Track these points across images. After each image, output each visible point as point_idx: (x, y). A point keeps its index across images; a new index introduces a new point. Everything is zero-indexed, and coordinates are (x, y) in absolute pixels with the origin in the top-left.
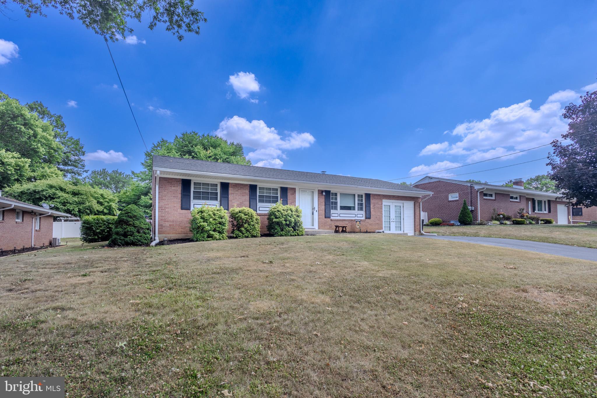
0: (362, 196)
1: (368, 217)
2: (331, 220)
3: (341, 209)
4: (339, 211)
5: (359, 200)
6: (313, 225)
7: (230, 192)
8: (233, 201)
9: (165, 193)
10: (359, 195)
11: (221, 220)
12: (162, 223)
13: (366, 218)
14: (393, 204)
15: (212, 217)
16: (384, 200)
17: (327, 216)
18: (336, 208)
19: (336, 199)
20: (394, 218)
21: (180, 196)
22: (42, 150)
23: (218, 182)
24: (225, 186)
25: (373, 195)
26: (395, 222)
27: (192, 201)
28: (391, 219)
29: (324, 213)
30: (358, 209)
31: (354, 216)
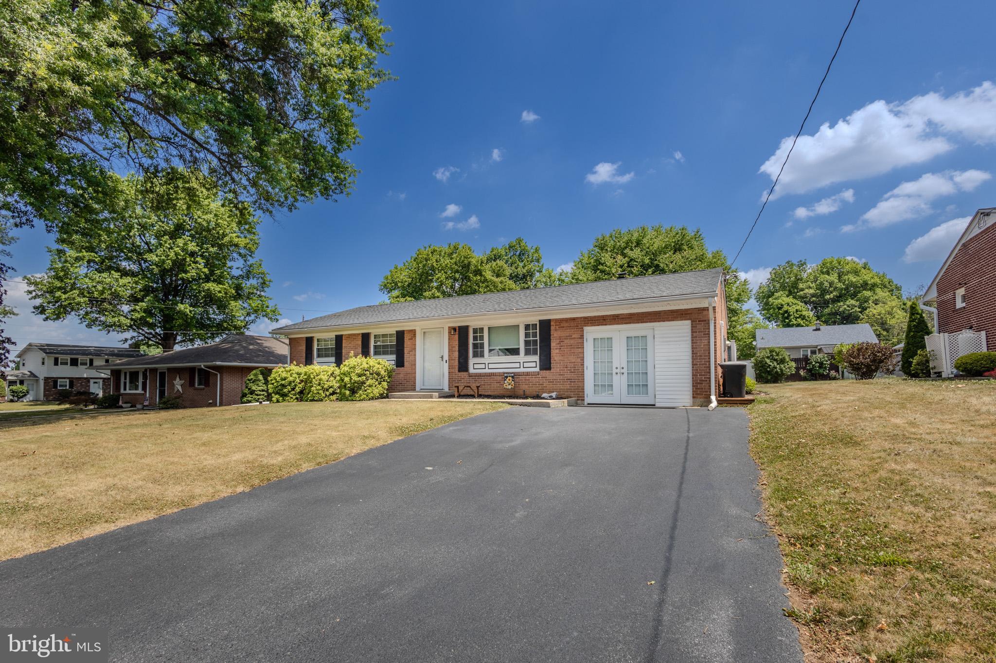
0: (534, 326)
1: (546, 365)
2: (470, 376)
3: (489, 355)
4: (486, 358)
5: (527, 335)
6: (440, 385)
7: (342, 345)
8: (346, 356)
9: (295, 353)
10: (526, 326)
13: (541, 369)
14: (618, 333)
16: (586, 329)
17: (463, 366)
18: (482, 354)
19: (482, 337)
20: (625, 365)
21: (304, 355)
23: (333, 335)
24: (339, 339)
25: (556, 320)
26: (626, 374)
27: (316, 360)
28: (614, 368)
29: (456, 363)
30: (527, 352)
31: (517, 365)
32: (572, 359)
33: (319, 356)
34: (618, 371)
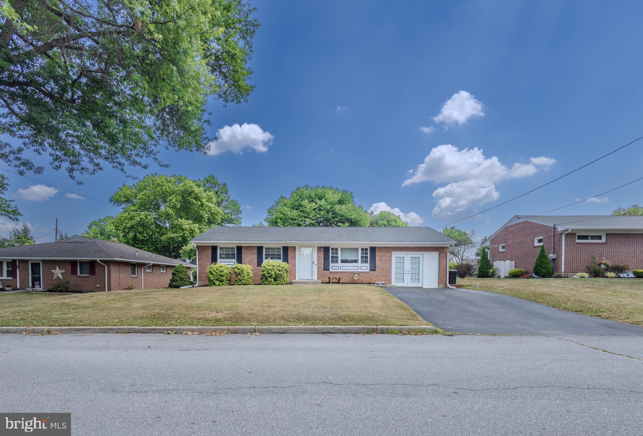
0: (366, 249)
1: (373, 269)
2: (331, 272)
3: (341, 262)
4: (339, 264)
5: (362, 253)
6: (312, 277)
7: (243, 252)
8: (245, 259)
9: (202, 255)
10: (362, 249)
11: (221, 273)
12: (201, 274)
13: (370, 270)
14: (408, 256)
15: (215, 272)
16: (393, 252)
17: (326, 268)
18: (337, 262)
19: (337, 253)
20: (410, 269)
21: (210, 257)
22: (206, 216)
23: (235, 246)
24: (240, 249)
25: (379, 247)
26: (410, 274)
27: (219, 260)
28: (405, 271)
29: (322, 266)
30: (362, 262)
31: (357, 268)
32: (386, 266)
33: (221, 258)
34: (407, 272)
